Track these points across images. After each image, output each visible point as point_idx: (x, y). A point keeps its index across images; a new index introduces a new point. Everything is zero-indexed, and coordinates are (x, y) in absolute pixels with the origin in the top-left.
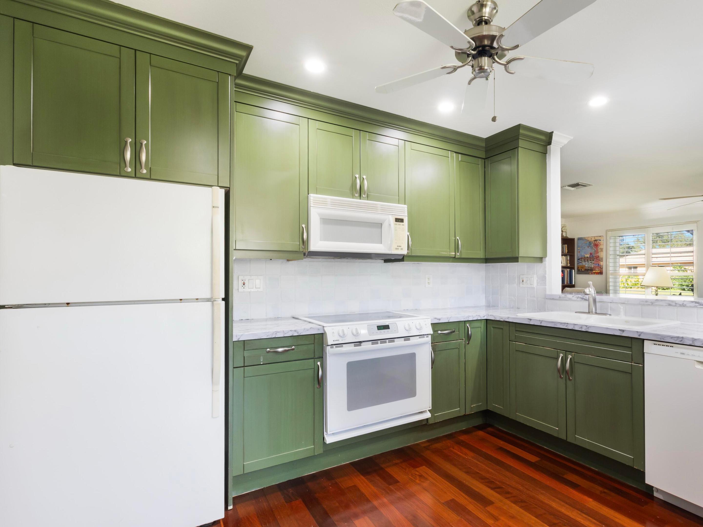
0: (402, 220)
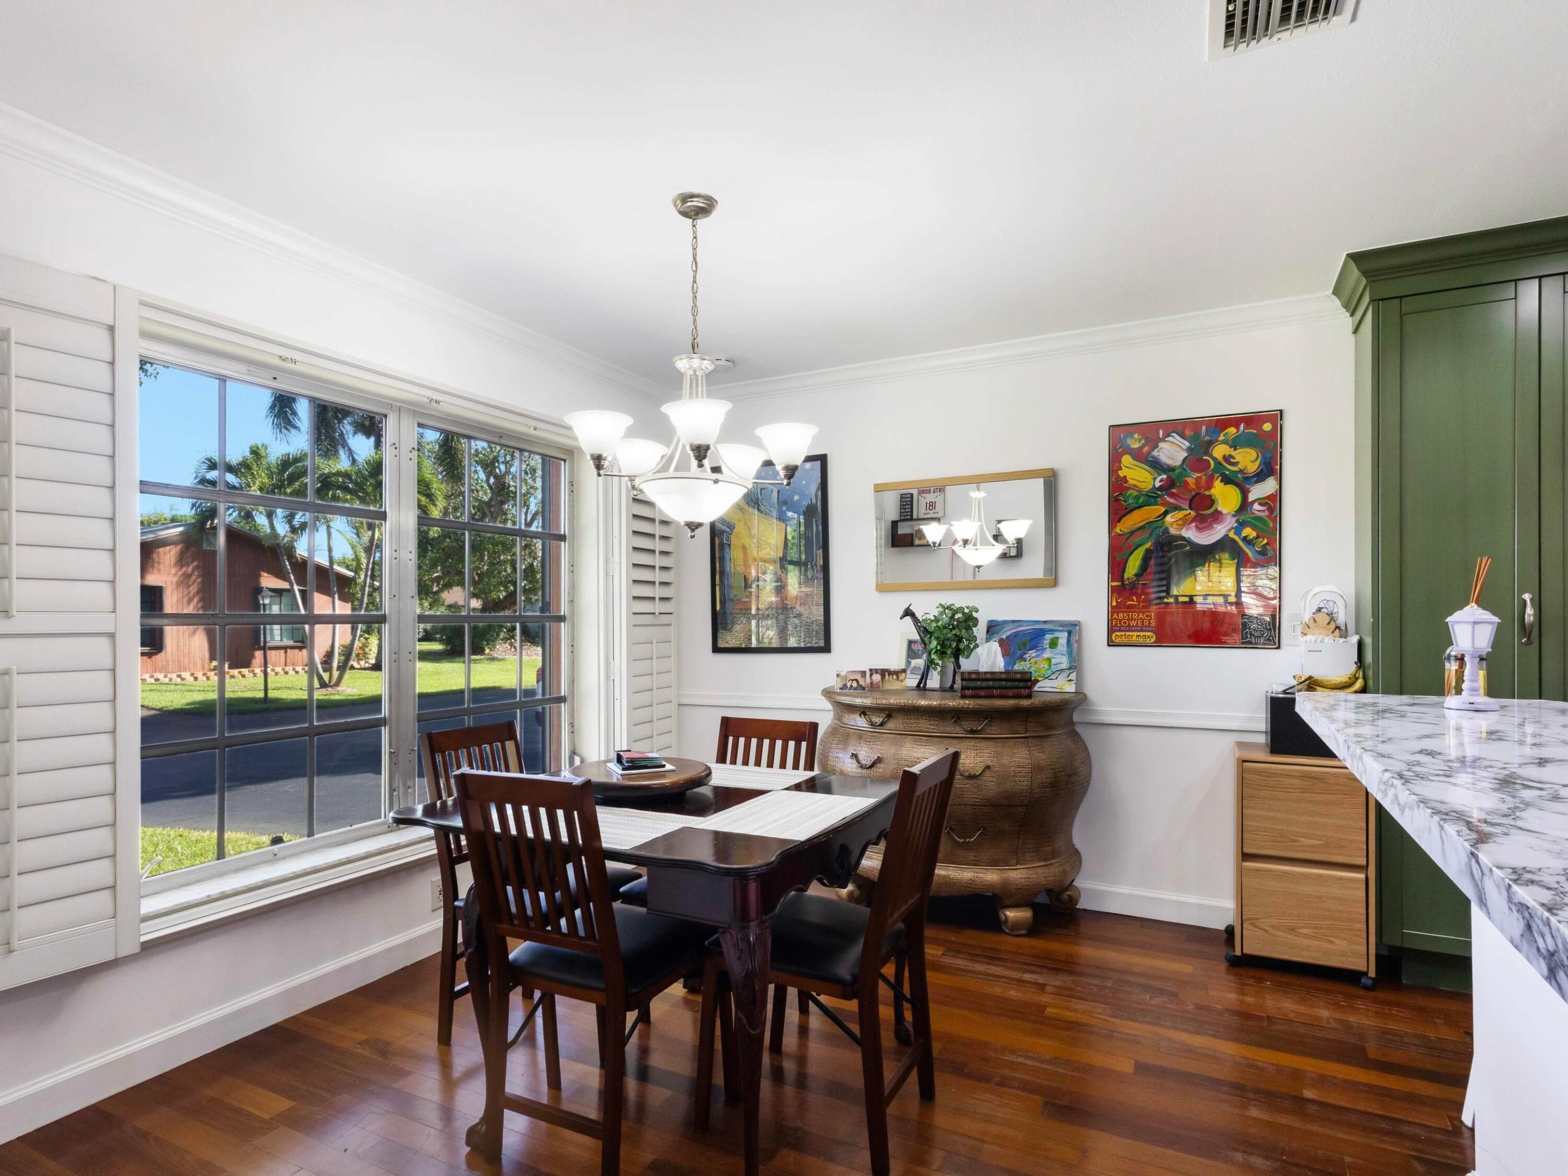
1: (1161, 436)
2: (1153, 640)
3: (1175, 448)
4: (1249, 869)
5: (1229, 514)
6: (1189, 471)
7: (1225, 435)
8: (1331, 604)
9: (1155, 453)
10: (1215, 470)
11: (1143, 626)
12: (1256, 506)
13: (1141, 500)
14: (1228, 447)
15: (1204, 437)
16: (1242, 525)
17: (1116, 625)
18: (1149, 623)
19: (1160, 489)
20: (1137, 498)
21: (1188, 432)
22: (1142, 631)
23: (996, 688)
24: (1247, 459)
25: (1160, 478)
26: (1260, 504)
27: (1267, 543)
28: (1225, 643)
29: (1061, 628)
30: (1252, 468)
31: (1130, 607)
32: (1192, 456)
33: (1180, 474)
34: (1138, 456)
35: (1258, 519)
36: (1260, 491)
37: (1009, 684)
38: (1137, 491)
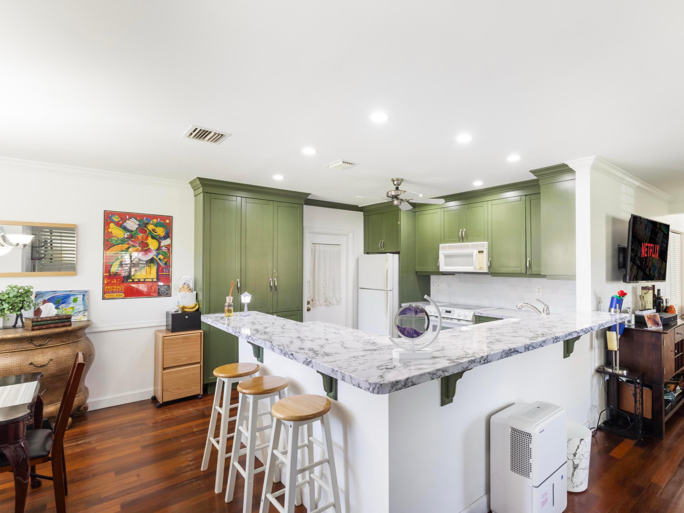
0: (482, 252)
1: (127, 218)
2: (123, 296)
3: (133, 223)
4: (165, 373)
5: (154, 250)
6: (139, 233)
7: (153, 222)
8: (188, 282)
9: (125, 224)
10: (149, 234)
11: (119, 291)
12: (163, 248)
13: (118, 242)
14: (154, 226)
15: (145, 221)
16: (158, 254)
17: (107, 291)
18: (122, 290)
19: (127, 238)
20: (117, 241)
21: (138, 218)
22: (118, 293)
23: (52, 324)
24: (161, 231)
25: (127, 234)
26: (165, 247)
27: (167, 261)
28: (152, 296)
29: (79, 294)
30: (162, 234)
31: (113, 283)
32: (140, 228)
33: (135, 234)
34: (117, 224)
35: (164, 252)
36: (165, 243)
37: (59, 321)
38: (117, 238)
